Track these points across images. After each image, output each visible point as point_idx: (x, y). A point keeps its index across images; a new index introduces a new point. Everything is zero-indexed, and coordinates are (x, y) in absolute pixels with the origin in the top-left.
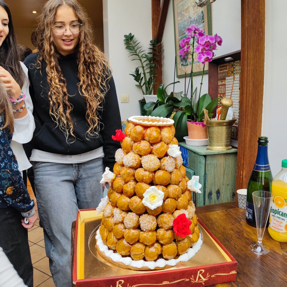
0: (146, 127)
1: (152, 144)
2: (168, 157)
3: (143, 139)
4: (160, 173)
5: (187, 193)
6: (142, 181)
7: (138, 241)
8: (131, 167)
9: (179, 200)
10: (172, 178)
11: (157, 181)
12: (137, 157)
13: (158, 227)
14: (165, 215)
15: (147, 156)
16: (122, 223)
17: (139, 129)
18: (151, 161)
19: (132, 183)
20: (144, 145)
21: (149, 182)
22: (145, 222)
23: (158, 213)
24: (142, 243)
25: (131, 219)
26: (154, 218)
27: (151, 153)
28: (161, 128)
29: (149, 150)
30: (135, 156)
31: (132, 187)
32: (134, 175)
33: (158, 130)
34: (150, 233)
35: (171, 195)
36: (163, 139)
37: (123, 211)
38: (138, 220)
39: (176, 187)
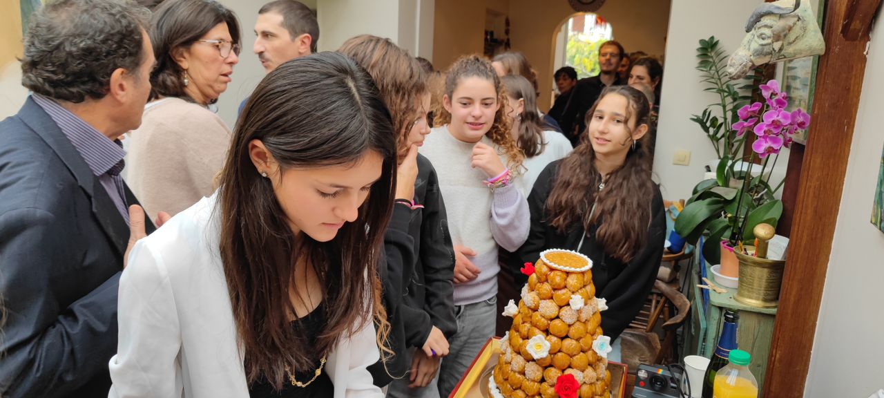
0: (552, 269)
1: (555, 289)
2: (569, 307)
3: (547, 281)
4: (557, 322)
5: (590, 352)
6: (536, 326)
7: (520, 388)
8: (529, 308)
9: (575, 358)
10: (570, 332)
11: (551, 331)
12: (537, 298)
13: (543, 380)
14: (552, 369)
15: (545, 301)
16: (510, 363)
17: (545, 269)
18: (548, 308)
19: (528, 325)
20: (546, 288)
21: (542, 329)
22: (528, 369)
23: (546, 365)
24: (523, 391)
25: (518, 362)
26: (541, 369)
27: (552, 298)
28: (568, 273)
29: (550, 295)
30: (534, 298)
31: (526, 329)
32: (531, 317)
33: (565, 276)
34: (532, 383)
35: (564, 349)
36: (568, 286)
37: (516, 352)
38: (525, 367)
39: (574, 342)
